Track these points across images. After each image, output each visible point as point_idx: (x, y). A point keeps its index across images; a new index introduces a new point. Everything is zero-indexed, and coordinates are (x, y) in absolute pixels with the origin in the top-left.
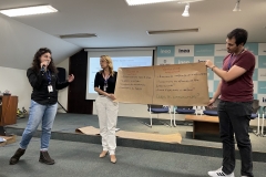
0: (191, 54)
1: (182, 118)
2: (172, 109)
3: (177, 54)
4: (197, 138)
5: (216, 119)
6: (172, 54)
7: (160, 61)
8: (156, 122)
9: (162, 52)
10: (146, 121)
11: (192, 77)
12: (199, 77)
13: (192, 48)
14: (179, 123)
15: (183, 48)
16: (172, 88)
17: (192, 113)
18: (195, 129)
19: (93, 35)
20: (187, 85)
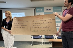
3: (45, 11)
10: (30, 43)
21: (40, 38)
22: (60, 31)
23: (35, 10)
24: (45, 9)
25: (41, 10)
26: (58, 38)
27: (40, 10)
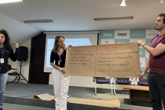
0: (128, 37)
1: (121, 87)
2: (113, 80)
3: (117, 37)
4: (133, 103)
5: (147, 88)
6: (113, 37)
7: (103, 42)
8: (100, 91)
9: (105, 35)
10: (92, 90)
11: (127, 55)
12: (132, 55)
13: (128, 33)
14: (118, 92)
15: (121, 32)
16: (111, 63)
17: (129, 83)
18: (131, 96)
19: (51, 21)
20: (122, 61)
21: (108, 83)
22: (146, 72)
23: (100, 34)
24: (116, 33)
25: (110, 35)
26: (139, 84)
27: (108, 35)
